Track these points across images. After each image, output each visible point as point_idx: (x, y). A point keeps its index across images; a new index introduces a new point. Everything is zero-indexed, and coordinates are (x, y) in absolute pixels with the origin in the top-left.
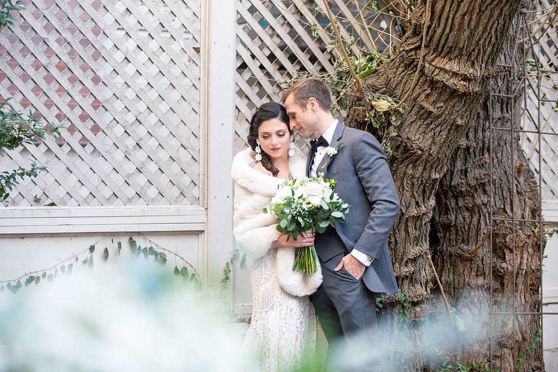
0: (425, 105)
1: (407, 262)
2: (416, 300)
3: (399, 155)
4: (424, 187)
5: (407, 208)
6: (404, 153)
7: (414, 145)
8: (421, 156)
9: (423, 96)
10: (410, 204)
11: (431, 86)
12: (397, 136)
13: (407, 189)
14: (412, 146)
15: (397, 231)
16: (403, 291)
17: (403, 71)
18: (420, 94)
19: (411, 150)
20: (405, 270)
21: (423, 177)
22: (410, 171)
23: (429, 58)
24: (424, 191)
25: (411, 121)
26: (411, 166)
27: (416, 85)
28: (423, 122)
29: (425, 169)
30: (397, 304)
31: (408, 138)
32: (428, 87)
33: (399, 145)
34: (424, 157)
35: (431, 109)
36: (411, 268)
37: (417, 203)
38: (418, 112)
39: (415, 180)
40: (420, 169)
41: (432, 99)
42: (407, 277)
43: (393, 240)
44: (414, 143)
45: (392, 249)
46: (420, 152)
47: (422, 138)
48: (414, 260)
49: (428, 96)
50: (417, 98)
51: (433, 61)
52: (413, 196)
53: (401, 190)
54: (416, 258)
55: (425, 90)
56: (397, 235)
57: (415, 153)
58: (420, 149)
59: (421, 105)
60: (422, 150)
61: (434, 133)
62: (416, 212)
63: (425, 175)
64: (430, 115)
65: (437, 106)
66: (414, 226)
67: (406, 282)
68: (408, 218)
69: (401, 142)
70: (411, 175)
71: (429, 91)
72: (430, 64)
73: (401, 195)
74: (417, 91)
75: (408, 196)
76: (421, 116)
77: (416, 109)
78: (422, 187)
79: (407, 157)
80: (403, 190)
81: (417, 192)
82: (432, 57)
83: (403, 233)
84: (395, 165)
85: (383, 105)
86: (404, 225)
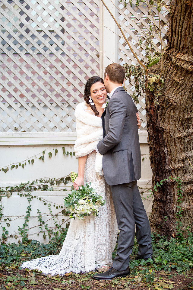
0: (175, 79)
1: (178, 161)
2: (186, 181)
3: (164, 105)
4: (182, 122)
5: (174, 133)
6: (167, 104)
7: (171, 100)
8: (176, 106)
9: (173, 74)
10: (175, 131)
11: (176, 68)
12: (162, 95)
13: (172, 123)
14: (170, 101)
15: (170, 145)
16: (178, 176)
17: (166, 61)
18: (172, 73)
19: (170, 103)
20: (178, 166)
21: (179, 117)
22: (172, 114)
23: (174, 54)
24: (182, 124)
25: (169, 87)
26: (172, 111)
27: (170, 68)
28: (175, 88)
29: (180, 113)
30: (175, 183)
31: (168, 97)
32: (176, 69)
33: (164, 100)
34: (178, 106)
35: (178, 81)
36: (181, 165)
37: (179, 131)
38: (172, 82)
39: (175, 119)
40: (177, 112)
41: (178, 75)
42: (179, 169)
43: (169, 150)
44: (171, 99)
45: (169, 155)
46: (175, 104)
47: (175, 96)
48: (183, 160)
49: (176, 73)
50: (171, 75)
51: (176, 55)
52: (176, 127)
53: (169, 124)
54: (184, 159)
55: (174, 71)
56: (171, 148)
57: (172, 104)
58: (175, 102)
59: (173, 79)
60: (176, 103)
61: (182, 93)
62: (179, 135)
63: (180, 116)
64: (178, 84)
65: (181, 79)
66: (180, 143)
67: (180, 172)
68: (175, 139)
69: (165, 98)
70: (173, 116)
71: (176, 71)
72: (175, 57)
73: (169, 126)
74: (171, 71)
75: (173, 127)
76: (174, 84)
77: (171, 81)
78: (180, 122)
79: (169, 107)
80: (170, 124)
81: (178, 125)
82: (175, 53)
83: (174, 147)
84: (164, 111)
85: (153, 79)
86: (173, 142)
